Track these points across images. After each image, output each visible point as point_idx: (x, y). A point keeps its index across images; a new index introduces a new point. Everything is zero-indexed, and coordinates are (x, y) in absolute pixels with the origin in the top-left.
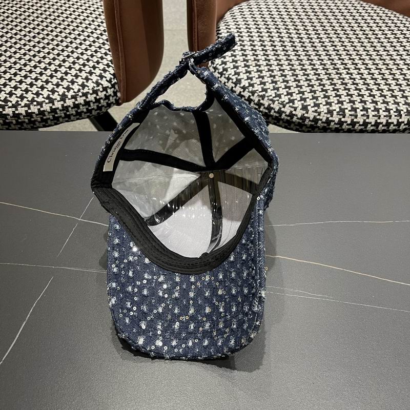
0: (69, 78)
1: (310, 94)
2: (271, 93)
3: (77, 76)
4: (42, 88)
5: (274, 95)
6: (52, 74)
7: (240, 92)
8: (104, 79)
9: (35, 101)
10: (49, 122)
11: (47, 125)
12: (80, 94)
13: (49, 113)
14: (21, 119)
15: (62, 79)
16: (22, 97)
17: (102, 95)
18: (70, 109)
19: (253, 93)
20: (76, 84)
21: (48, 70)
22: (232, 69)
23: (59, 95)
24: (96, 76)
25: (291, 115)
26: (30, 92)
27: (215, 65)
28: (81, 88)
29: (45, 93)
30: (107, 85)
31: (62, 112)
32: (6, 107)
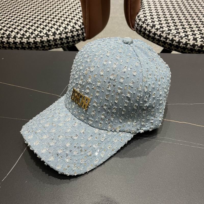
0: (58, 24)
1: (198, 32)
2: (174, 32)
3: (62, 23)
4: (43, 29)
6: (49, 22)
7: (155, 32)
8: (77, 25)
9: (39, 35)
10: (46, 48)
12: (64, 32)
13: (46, 42)
15: (54, 24)
16: (32, 33)
17: (75, 33)
18: (57, 40)
19: (163, 32)
20: (61, 27)
22: (150, 19)
23: (52, 32)
24: (73, 23)
26: (36, 31)
27: (140, 18)
28: (64, 29)
29: (45, 31)
30: (78, 28)
31: (53, 42)
32: (23, 38)
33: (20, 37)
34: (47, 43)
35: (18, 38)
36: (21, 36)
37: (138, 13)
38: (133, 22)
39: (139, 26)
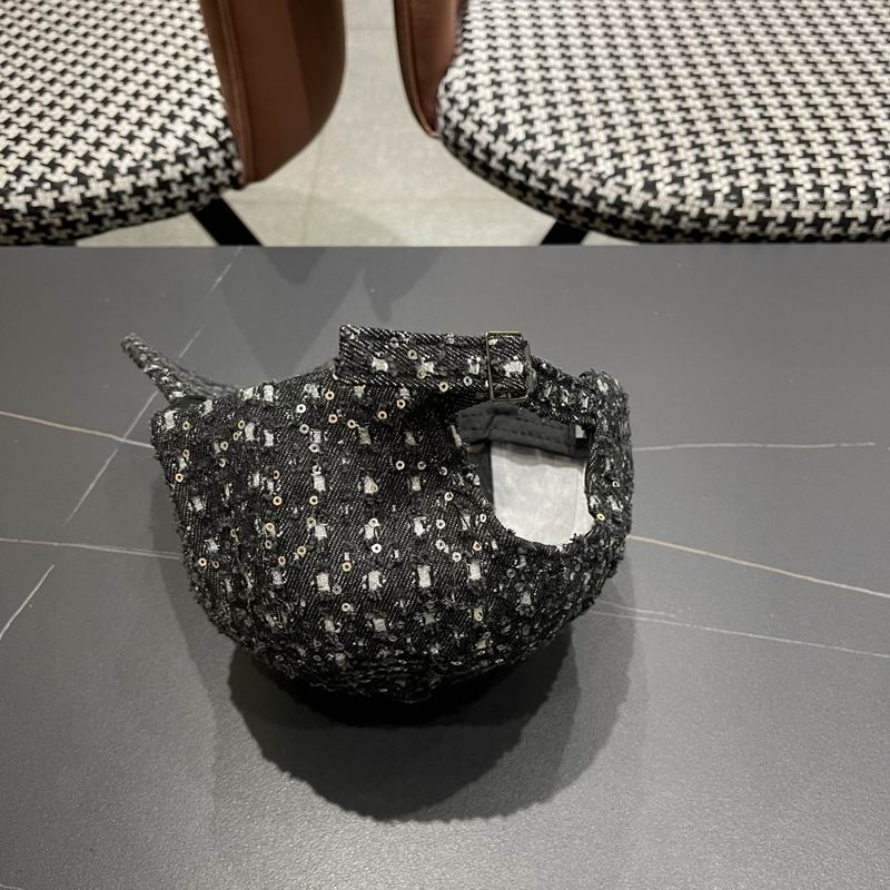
0: (124, 128)
1: (664, 155)
2: (575, 155)
3: (141, 124)
4: (64, 151)
5: (581, 159)
6: (87, 120)
7: (506, 154)
8: (202, 130)
9: (48, 181)
10: (81, 228)
12: (148, 164)
13: (78, 207)
16: (18, 173)
17: (196, 165)
18: (125, 198)
19: (534, 154)
20: (137, 142)
21: (80, 113)
22: (489, 101)
23: (100, 166)
24: (185, 122)
25: (620, 204)
26: (36, 162)
27: (451, 95)
28: (149, 150)
29: (70, 162)
30: (207, 145)
31: (108, 205)
34: (83, 210)
37: (445, 73)
38: (430, 107)
39: (450, 126)
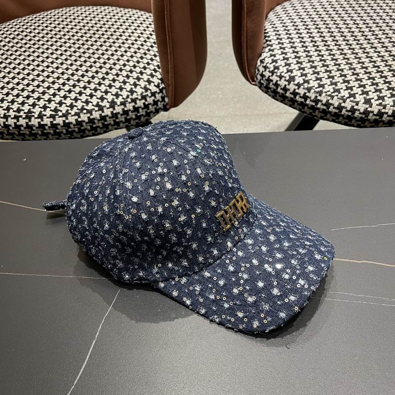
0: (117, 84)
1: (372, 87)
2: (329, 89)
3: (125, 83)
4: (91, 96)
5: (332, 91)
6: (100, 82)
7: (295, 90)
8: (152, 84)
9: (85, 109)
10: (99, 130)
11: (97, 133)
12: (129, 100)
13: (98, 120)
14: (71, 128)
15: (110, 86)
16: (72, 106)
17: (150, 100)
18: (119, 116)
19: (309, 89)
20: (124, 90)
21: (96, 79)
22: (284, 66)
23: (108, 102)
24: (144, 81)
25: (353, 110)
26: (79, 101)
27: (264, 65)
28: (129, 94)
29: (95, 101)
30: (155, 90)
31: (111, 119)
32: (57, 117)
33: (50, 115)
34: (100, 122)
35: (46, 117)
36: (51, 113)
37: (260, 55)
38: (253, 71)
39: (264, 79)
